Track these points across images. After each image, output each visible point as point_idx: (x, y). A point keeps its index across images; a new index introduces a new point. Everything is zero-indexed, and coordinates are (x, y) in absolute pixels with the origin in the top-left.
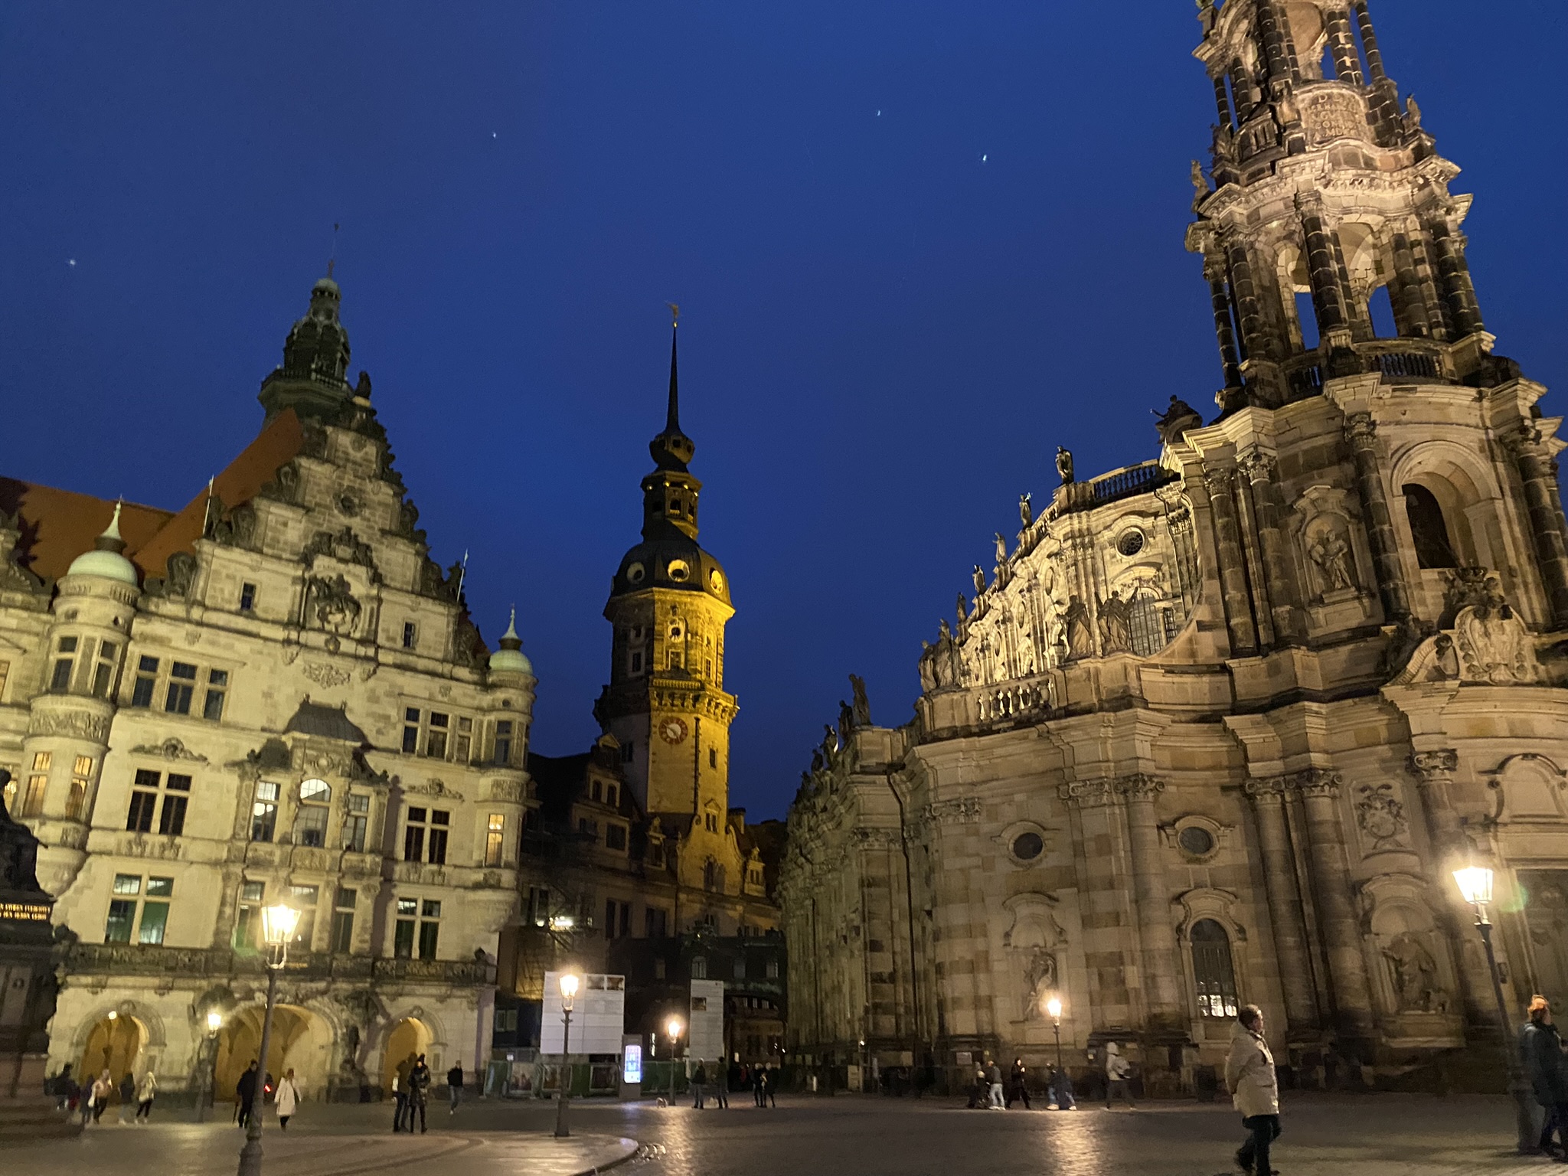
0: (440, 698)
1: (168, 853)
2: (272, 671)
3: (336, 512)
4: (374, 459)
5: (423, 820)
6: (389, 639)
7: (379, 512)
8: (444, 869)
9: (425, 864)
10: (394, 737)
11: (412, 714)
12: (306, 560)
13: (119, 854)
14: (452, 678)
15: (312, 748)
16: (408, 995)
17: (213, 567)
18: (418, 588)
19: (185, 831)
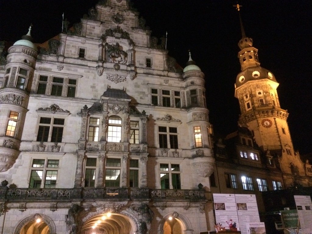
0: (164, 84)
1: (55, 150)
2: (94, 78)
3: (113, 22)
4: (126, 5)
5: (166, 131)
6: (140, 64)
7: (130, 21)
8: (178, 150)
9: (169, 149)
10: (148, 100)
11: (154, 91)
12: (103, 38)
13: (33, 151)
14: (168, 77)
15: (111, 103)
16: (170, 206)
17: (67, 43)
18: (149, 46)
19: (63, 140)
